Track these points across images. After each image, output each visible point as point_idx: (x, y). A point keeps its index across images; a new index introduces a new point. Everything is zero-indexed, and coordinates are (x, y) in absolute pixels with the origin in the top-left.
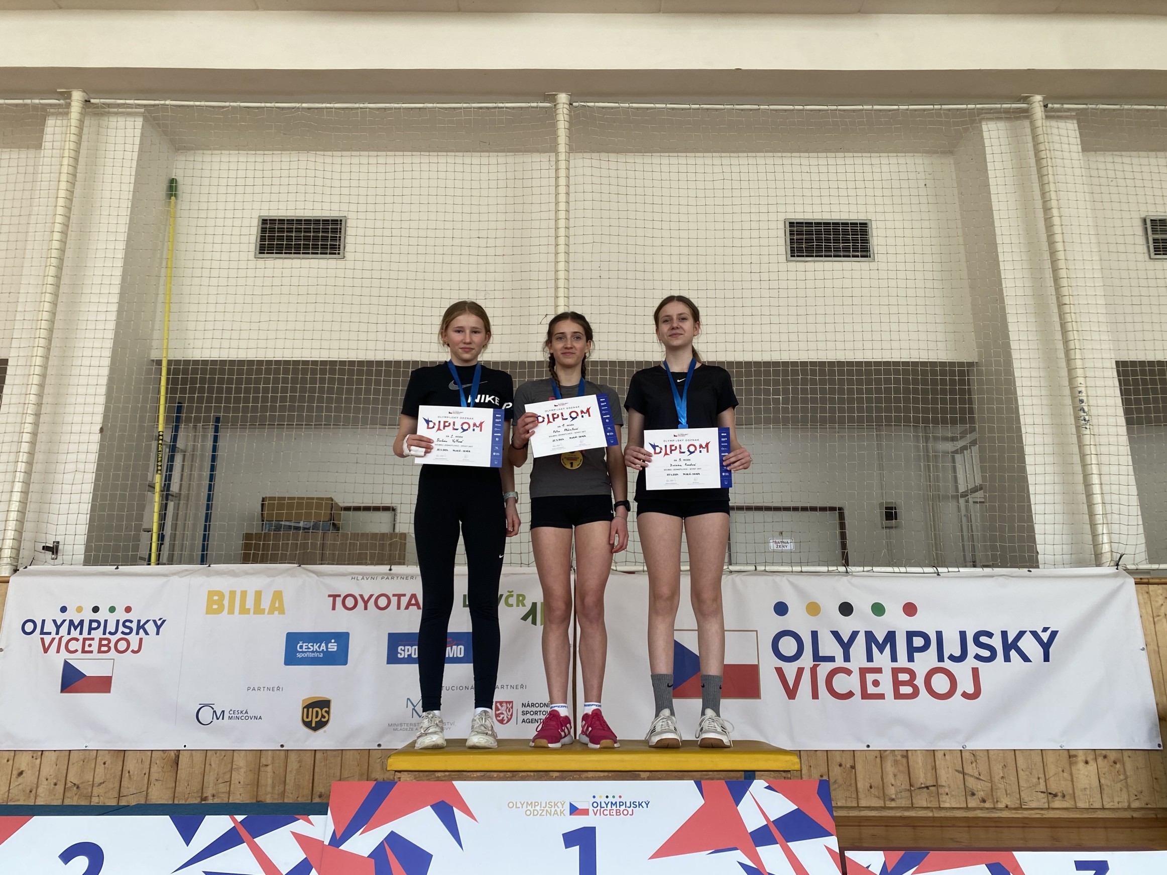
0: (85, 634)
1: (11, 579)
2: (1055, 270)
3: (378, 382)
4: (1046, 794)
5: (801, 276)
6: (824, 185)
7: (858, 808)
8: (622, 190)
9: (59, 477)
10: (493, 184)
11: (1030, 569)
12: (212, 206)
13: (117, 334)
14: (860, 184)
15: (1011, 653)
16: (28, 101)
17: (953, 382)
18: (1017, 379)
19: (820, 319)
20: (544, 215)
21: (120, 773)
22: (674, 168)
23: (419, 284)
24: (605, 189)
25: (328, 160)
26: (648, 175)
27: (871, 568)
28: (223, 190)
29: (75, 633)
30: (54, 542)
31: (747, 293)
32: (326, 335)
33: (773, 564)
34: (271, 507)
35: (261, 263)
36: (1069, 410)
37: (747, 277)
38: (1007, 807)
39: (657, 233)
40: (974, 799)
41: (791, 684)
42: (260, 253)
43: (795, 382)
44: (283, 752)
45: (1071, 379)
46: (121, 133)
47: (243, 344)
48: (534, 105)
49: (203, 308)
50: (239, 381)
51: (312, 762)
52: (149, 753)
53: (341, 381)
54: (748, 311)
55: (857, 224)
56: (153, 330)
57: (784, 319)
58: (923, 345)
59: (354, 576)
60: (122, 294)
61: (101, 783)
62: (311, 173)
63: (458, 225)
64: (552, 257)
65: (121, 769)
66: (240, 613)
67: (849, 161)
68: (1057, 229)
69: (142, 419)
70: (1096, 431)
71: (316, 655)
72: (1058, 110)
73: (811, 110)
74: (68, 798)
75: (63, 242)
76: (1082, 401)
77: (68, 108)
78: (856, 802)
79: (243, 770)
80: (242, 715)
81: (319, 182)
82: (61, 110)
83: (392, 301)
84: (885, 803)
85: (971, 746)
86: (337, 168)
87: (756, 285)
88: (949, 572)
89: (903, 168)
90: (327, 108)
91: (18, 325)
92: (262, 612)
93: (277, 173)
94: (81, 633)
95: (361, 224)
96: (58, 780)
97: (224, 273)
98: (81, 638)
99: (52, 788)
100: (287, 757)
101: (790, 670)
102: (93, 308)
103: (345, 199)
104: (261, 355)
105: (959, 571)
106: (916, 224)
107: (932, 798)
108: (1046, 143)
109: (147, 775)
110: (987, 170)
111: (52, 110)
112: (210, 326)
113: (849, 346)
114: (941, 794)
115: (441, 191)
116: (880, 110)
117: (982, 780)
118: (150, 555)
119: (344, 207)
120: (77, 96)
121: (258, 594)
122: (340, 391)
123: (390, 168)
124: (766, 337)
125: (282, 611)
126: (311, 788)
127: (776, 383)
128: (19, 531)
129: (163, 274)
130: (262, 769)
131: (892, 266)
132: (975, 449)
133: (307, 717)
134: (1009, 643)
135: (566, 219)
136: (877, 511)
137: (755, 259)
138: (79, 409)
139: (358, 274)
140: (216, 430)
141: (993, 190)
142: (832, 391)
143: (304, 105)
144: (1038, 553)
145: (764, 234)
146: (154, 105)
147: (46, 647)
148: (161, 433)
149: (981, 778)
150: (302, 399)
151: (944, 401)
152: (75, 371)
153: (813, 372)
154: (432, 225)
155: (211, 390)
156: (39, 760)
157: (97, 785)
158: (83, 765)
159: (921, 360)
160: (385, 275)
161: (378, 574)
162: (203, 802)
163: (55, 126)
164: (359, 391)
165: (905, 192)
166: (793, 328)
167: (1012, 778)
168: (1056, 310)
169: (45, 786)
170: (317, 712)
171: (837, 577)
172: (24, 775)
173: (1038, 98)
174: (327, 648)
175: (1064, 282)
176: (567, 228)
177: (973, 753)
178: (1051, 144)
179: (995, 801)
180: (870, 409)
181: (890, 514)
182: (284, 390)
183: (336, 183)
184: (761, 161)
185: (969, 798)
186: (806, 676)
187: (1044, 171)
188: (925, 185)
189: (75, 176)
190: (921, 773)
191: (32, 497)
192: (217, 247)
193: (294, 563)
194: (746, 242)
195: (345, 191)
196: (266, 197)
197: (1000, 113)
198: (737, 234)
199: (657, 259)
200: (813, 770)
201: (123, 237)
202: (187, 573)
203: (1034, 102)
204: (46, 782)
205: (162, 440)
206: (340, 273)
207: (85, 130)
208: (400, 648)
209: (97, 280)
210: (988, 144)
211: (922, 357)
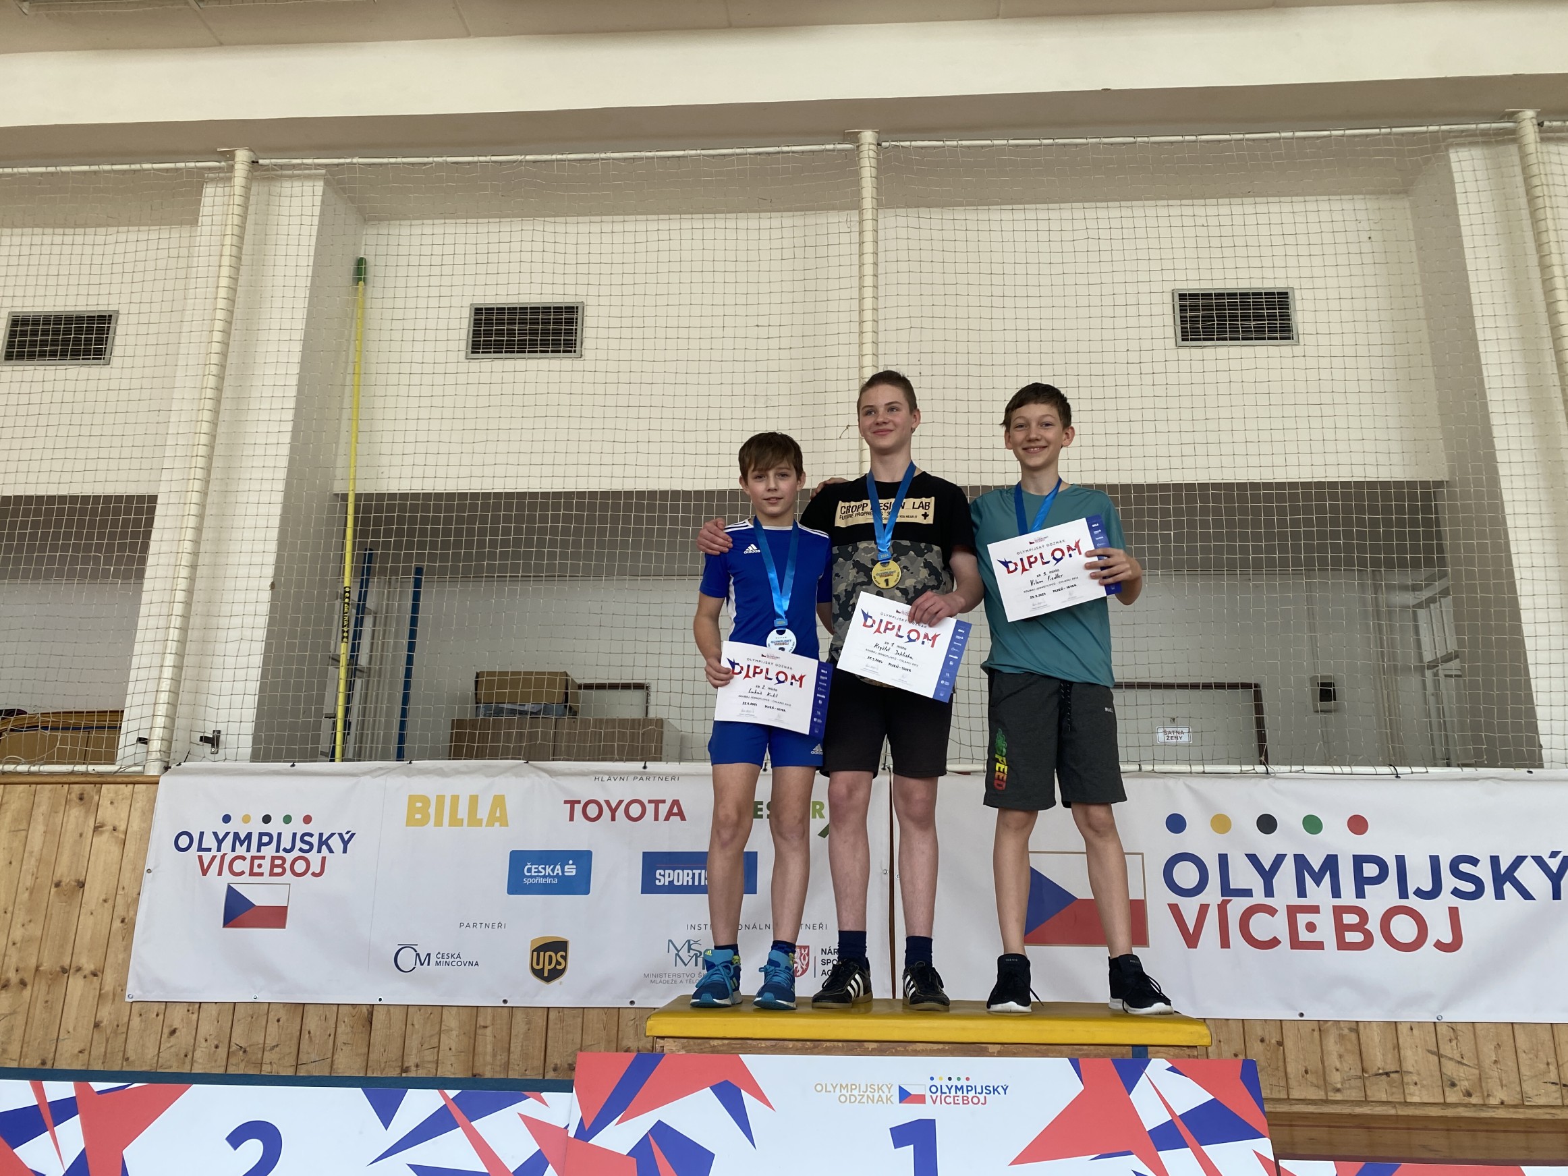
0: (254, 852)
1: (162, 779)
3: (627, 520)
4: (1558, 1087)
5: (1197, 366)
6: (1227, 242)
7: (1288, 1100)
8: (949, 257)
9: (220, 648)
10: (776, 254)
11: (1531, 770)
12: (412, 292)
13: (292, 461)
14: (1277, 240)
15: (1505, 887)
16: (181, 165)
17: (1413, 510)
18: (1506, 504)
19: (1225, 425)
20: (845, 294)
21: (298, 1033)
22: (1019, 226)
23: (680, 390)
24: (926, 255)
25: (561, 228)
26: (984, 236)
27: (1300, 768)
28: (424, 271)
29: (241, 850)
30: (214, 731)
31: (1123, 392)
32: (560, 459)
33: (1164, 761)
34: (490, 684)
35: (474, 366)
37: (1122, 369)
38: (1502, 1103)
39: (997, 313)
40: (1454, 1092)
41: (1191, 928)
42: (473, 352)
43: (1192, 512)
44: (506, 1010)
46: (296, 202)
47: (453, 472)
48: (831, 147)
49: (400, 425)
50: (448, 520)
51: (545, 1023)
52: (335, 1008)
53: (579, 519)
54: (1124, 416)
55: (1273, 294)
56: (336, 455)
57: (1174, 426)
58: (1370, 459)
59: (597, 775)
60: (298, 409)
61: (274, 1047)
62: (538, 246)
63: (730, 310)
64: (855, 350)
65: (299, 1028)
66: (450, 825)
67: (1262, 208)
68: (1560, 295)
69: (324, 571)
71: (548, 880)
72: (1558, 129)
73: (1207, 142)
74: (233, 1065)
75: (226, 344)
77: (232, 172)
78: (1285, 1092)
79: (455, 1033)
80: (451, 960)
81: (549, 257)
82: (221, 175)
83: (644, 412)
84: (1326, 1094)
85: (1450, 1016)
86: (571, 239)
87: (1135, 380)
88: (1412, 773)
89: (1337, 216)
90: (558, 160)
91: (169, 452)
92: (479, 823)
93: (494, 248)
94: (248, 850)
95: (604, 311)
96: (220, 1042)
97: (427, 380)
98: (248, 856)
99: (212, 1052)
100: (511, 1016)
101: (1189, 908)
102: (262, 428)
103: (583, 279)
104: (477, 486)
105: (1427, 772)
106: (1358, 293)
107: (1394, 1090)
108: (1543, 176)
109: (332, 1036)
110: (1457, 215)
111: (211, 175)
112: (409, 448)
113: (1266, 461)
114: (1407, 1084)
115: (708, 266)
116: (1305, 138)
117: (1466, 1065)
118: (334, 748)
119: (582, 290)
120: (242, 156)
121: (474, 800)
122: (578, 531)
123: (641, 237)
124: (1151, 451)
125: (504, 822)
126: (542, 1058)
127: (1165, 512)
128: (171, 717)
129: (348, 382)
130: (480, 1031)
131: (1324, 351)
132: (1447, 601)
133: (538, 964)
134: (1502, 873)
135: (874, 297)
136: (1308, 688)
137: (1134, 345)
138: (245, 559)
139: (600, 377)
140: (418, 584)
141: (1467, 242)
142: (1243, 523)
143: (529, 158)
144: (1541, 746)
145: (1144, 310)
146: (338, 165)
147: (205, 867)
148: (347, 589)
149: (1465, 1062)
151: (1401, 536)
152: (240, 510)
153: (1217, 498)
154: (696, 311)
155: (411, 533)
156: (195, 1016)
157: (268, 1048)
158: (251, 1021)
159: (1368, 480)
160: (635, 378)
161: (629, 773)
162: (404, 1075)
163: (215, 196)
164: (602, 532)
165: (1342, 249)
166: (1187, 438)
167: (1509, 1064)
169: (204, 1049)
170: (550, 957)
171: (1253, 780)
172: (178, 1033)
173: (1529, 114)
174: (563, 871)
176: (875, 309)
177: (1452, 1026)
178: (1549, 177)
179: (1486, 1094)
180: (1296, 549)
181: (1326, 692)
182: (506, 531)
183: (571, 259)
184: (1138, 212)
185: (1447, 1090)
186: (1212, 917)
187: (1541, 214)
188: (1370, 238)
189: (239, 258)
190: (1378, 1054)
191: (187, 672)
192: (418, 346)
193: (520, 759)
194: (1120, 323)
195: (583, 269)
196: (481, 279)
197: (1476, 135)
198: (1108, 311)
199: (998, 348)
200: (1224, 1047)
201: (299, 335)
202: (382, 772)
203: (1524, 119)
204: (204, 1044)
205: (349, 598)
206: (577, 377)
207: (252, 199)
208: (658, 872)
209: (267, 392)
210: (1457, 177)
211: (1370, 476)
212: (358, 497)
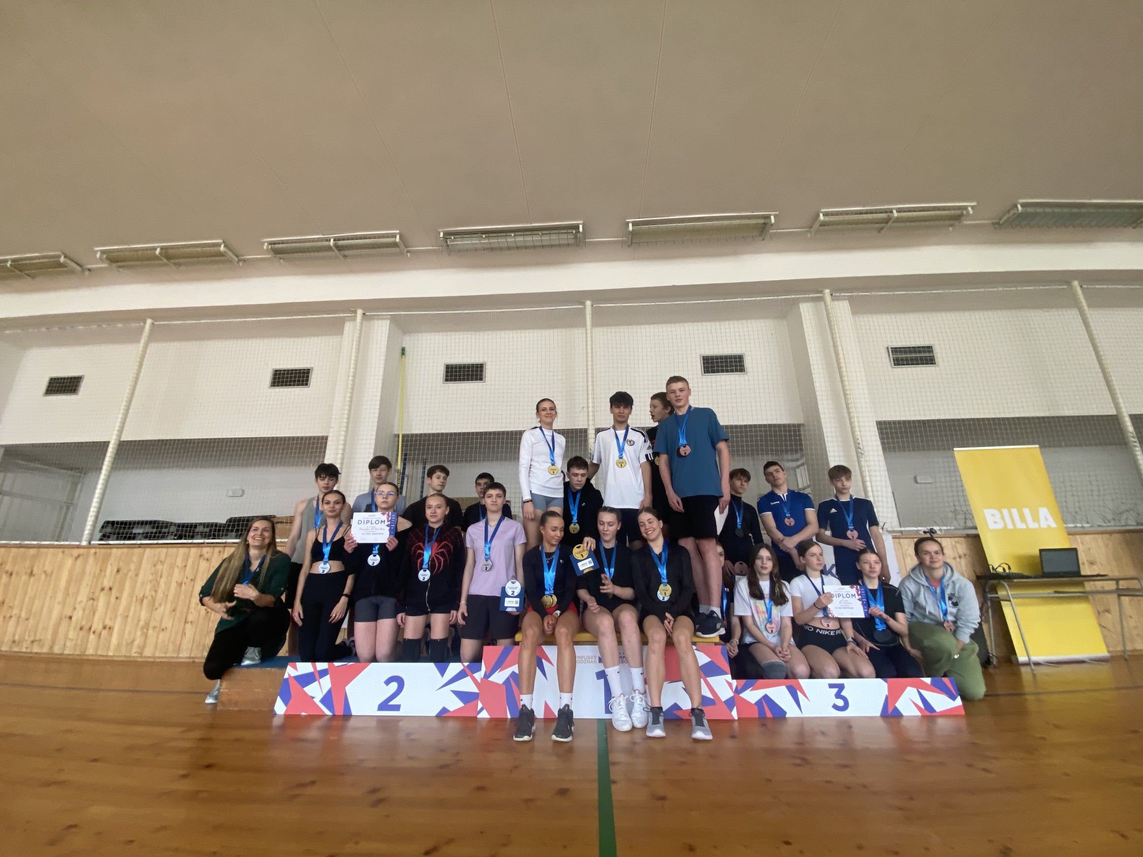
2: (841, 377)
5: (709, 383)
6: (719, 338)
8: (618, 346)
10: (556, 345)
12: (423, 360)
13: (379, 423)
14: (738, 337)
17: (790, 436)
18: (824, 433)
19: (720, 405)
20: (581, 359)
22: (643, 332)
23: (521, 395)
24: (610, 345)
28: (428, 353)
32: (478, 420)
35: (446, 386)
36: (853, 448)
42: (445, 381)
45: (853, 433)
46: (379, 328)
47: (439, 425)
48: (575, 307)
49: (419, 410)
50: (436, 445)
53: (485, 443)
55: (737, 356)
56: (395, 422)
58: (774, 416)
60: (380, 405)
62: (469, 342)
63: (539, 366)
67: (732, 325)
68: (841, 356)
70: (867, 458)
72: (839, 296)
75: (354, 381)
76: (859, 444)
77: (356, 317)
81: (473, 346)
82: (352, 319)
83: (509, 403)
86: (482, 340)
89: (759, 328)
91: (333, 421)
95: (493, 366)
97: (429, 393)
102: (368, 411)
104: (448, 431)
106: (768, 356)
108: (833, 312)
110: (803, 328)
111: (348, 318)
112: (423, 418)
113: (735, 418)
115: (531, 350)
119: (485, 358)
120: (360, 312)
122: (485, 447)
131: (756, 377)
132: (806, 466)
139: (492, 391)
141: (807, 338)
143: (465, 312)
145: (690, 364)
146: (395, 314)
150: (467, 452)
151: (786, 445)
152: (360, 442)
154: (527, 366)
155: (423, 449)
159: (773, 424)
160: (505, 391)
163: (350, 326)
165: (761, 339)
168: (843, 397)
173: (827, 291)
175: (847, 383)
176: (592, 365)
178: (835, 312)
180: (748, 451)
183: (481, 348)
187: (833, 327)
188: (772, 335)
189: (359, 349)
192: (425, 380)
194: (681, 368)
195: (485, 352)
196: (448, 356)
197: (808, 299)
198: (676, 365)
201: (381, 377)
203: (826, 293)
205: (400, 471)
206: (484, 390)
207: (364, 328)
209: (369, 398)
210: (803, 313)
211: (774, 422)
212: (404, 436)
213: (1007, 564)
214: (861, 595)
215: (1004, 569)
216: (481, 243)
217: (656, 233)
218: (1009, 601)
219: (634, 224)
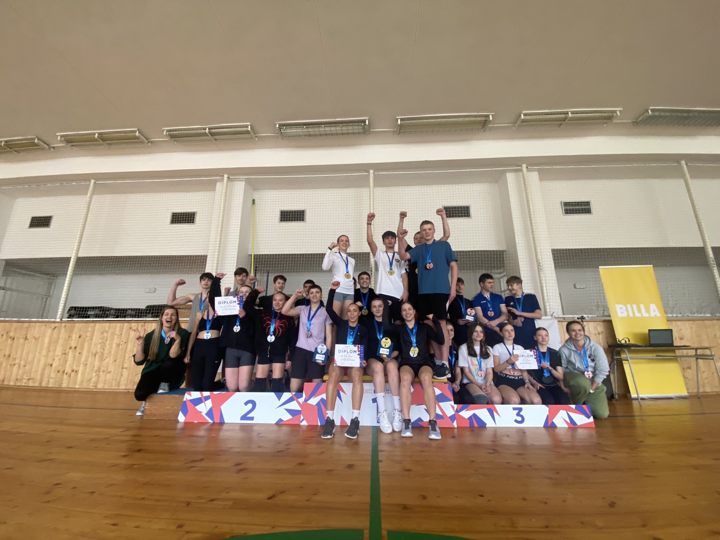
2: (531, 221)
6: (454, 196)
10: (350, 199)
12: (266, 208)
13: (239, 247)
14: (466, 195)
16: (212, 178)
17: (497, 258)
19: (454, 238)
20: (366, 208)
23: (328, 231)
24: (385, 199)
25: (300, 193)
28: (269, 203)
32: (301, 247)
35: (281, 224)
36: (536, 266)
42: (281, 221)
45: (536, 256)
46: (238, 187)
47: (277, 250)
48: (363, 174)
49: (264, 239)
50: (275, 261)
53: (306, 261)
55: (465, 207)
56: (249, 246)
58: (487, 245)
60: (240, 236)
62: (295, 197)
63: (340, 212)
68: (531, 207)
70: (544, 272)
72: (531, 169)
75: (223, 220)
76: (540, 263)
77: (223, 180)
81: (298, 200)
82: (221, 180)
83: (320, 236)
86: (303, 195)
89: (481, 189)
91: (210, 246)
93: (285, 197)
95: (310, 212)
97: (270, 228)
102: (232, 240)
104: (282, 253)
106: (485, 207)
108: (527, 179)
110: (508, 188)
111: (218, 180)
112: (266, 244)
113: (463, 246)
119: (305, 207)
120: (226, 176)
122: (305, 263)
129: (252, 229)
131: (477, 221)
138: (228, 270)
139: (310, 228)
141: (510, 195)
143: (293, 176)
146: (248, 178)
150: (294, 266)
154: (332, 212)
155: (267, 264)
160: (318, 228)
163: (219, 185)
164: (311, 263)
168: (531, 233)
173: (524, 165)
175: (534, 225)
178: (529, 179)
182: (289, 264)
183: (303, 200)
184: (434, 188)
187: (527, 189)
188: (488, 194)
189: (225, 200)
192: (268, 221)
194: (429, 214)
195: (306, 202)
196: (282, 205)
197: (512, 170)
198: (427, 212)
201: (240, 218)
206: (305, 227)
207: (228, 186)
209: (233, 232)
210: (508, 180)
211: (487, 249)
212: (255, 255)
213: (627, 338)
214: (536, 355)
215: (626, 341)
216: (303, 132)
217: (415, 126)
218: (628, 360)
219: (402, 120)
